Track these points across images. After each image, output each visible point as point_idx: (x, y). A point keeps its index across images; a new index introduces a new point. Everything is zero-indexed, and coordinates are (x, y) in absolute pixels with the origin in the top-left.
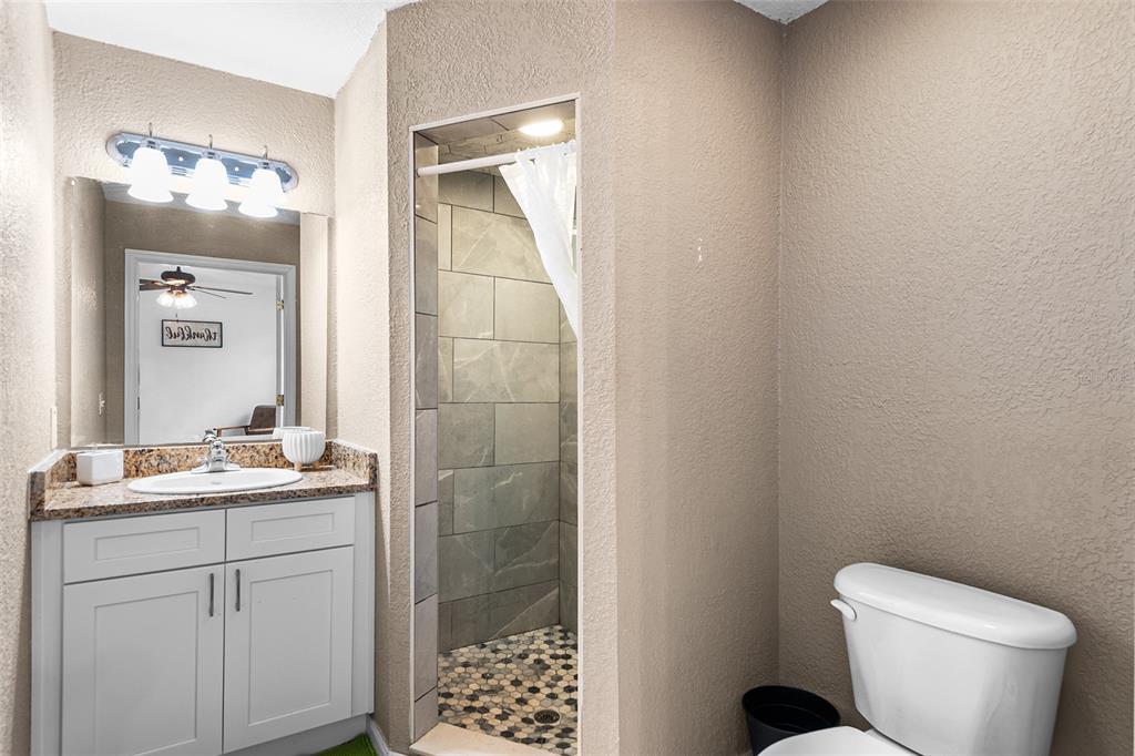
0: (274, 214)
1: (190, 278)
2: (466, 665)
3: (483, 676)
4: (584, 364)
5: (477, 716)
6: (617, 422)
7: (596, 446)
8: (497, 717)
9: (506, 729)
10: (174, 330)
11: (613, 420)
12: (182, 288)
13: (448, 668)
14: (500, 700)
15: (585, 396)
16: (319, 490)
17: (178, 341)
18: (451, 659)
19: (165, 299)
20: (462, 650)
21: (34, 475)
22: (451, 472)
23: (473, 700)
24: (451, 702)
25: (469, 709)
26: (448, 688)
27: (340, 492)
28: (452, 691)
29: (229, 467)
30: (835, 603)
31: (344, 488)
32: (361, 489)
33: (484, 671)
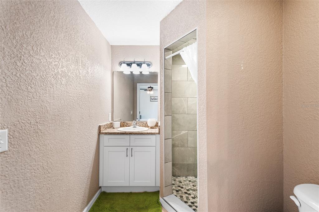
0: (148, 73)
1: (152, 88)
2: (190, 181)
3: (193, 185)
4: (198, 104)
5: (187, 195)
6: (207, 121)
7: (201, 128)
8: (192, 197)
9: (193, 201)
10: (153, 98)
11: (206, 121)
12: (151, 90)
13: (185, 181)
14: (195, 193)
15: (199, 113)
16: (148, 133)
17: (153, 100)
18: (187, 179)
19: (148, 92)
20: (190, 177)
21: (99, 126)
22: (187, 131)
23: (188, 191)
24: (182, 189)
25: (186, 193)
26: (183, 186)
27: (152, 134)
28: (183, 187)
29: (137, 126)
30: (292, 197)
31: (153, 133)
32: (157, 134)
33: (194, 184)
